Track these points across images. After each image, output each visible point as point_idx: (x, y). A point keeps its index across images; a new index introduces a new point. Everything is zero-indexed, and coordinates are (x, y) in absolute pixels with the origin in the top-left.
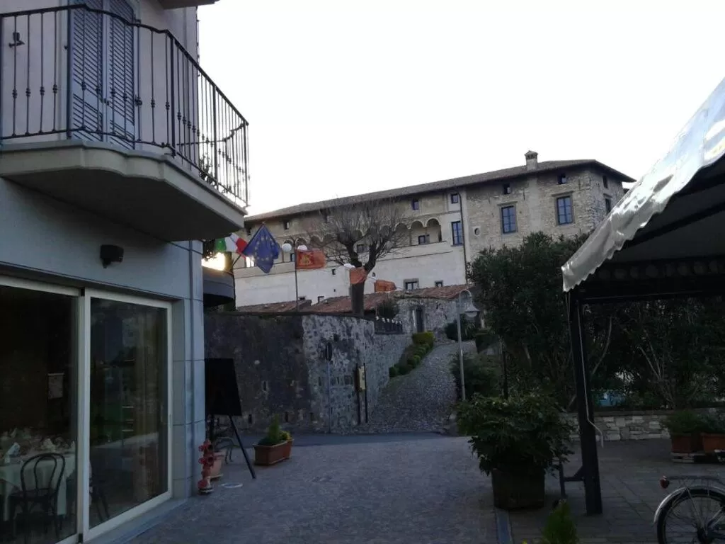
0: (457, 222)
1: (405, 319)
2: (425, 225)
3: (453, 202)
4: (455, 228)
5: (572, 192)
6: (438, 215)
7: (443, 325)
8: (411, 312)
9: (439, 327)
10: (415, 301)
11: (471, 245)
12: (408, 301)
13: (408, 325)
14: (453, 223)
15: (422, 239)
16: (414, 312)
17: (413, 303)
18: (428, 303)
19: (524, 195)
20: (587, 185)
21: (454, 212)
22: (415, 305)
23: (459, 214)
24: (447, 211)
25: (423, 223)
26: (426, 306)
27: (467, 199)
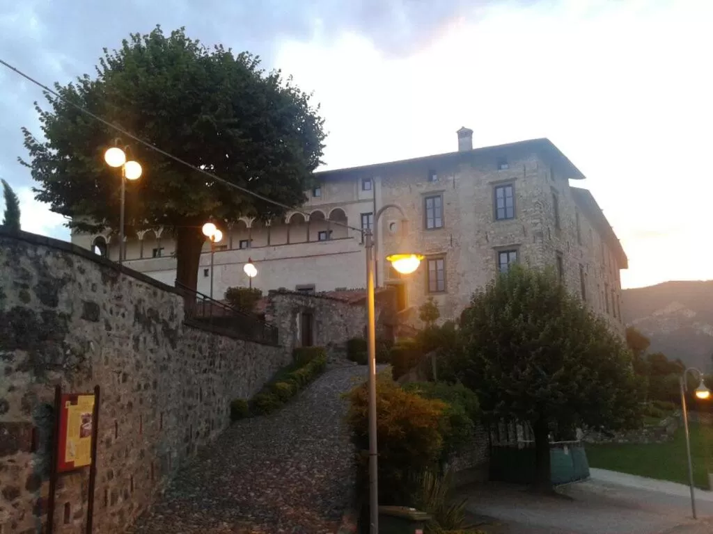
0: (368, 215)
1: (283, 326)
2: (327, 216)
3: (363, 189)
4: (365, 222)
5: (516, 179)
6: (345, 204)
7: (342, 339)
8: (294, 316)
9: (335, 341)
10: (302, 300)
11: (384, 244)
12: (291, 298)
13: (289, 334)
14: (363, 215)
15: (323, 236)
16: (298, 315)
17: (299, 302)
18: (320, 306)
19: (454, 182)
20: (535, 171)
21: (365, 201)
22: (300, 307)
23: (372, 203)
24: (355, 199)
25: (325, 215)
26: (318, 309)
27: (383, 185)
